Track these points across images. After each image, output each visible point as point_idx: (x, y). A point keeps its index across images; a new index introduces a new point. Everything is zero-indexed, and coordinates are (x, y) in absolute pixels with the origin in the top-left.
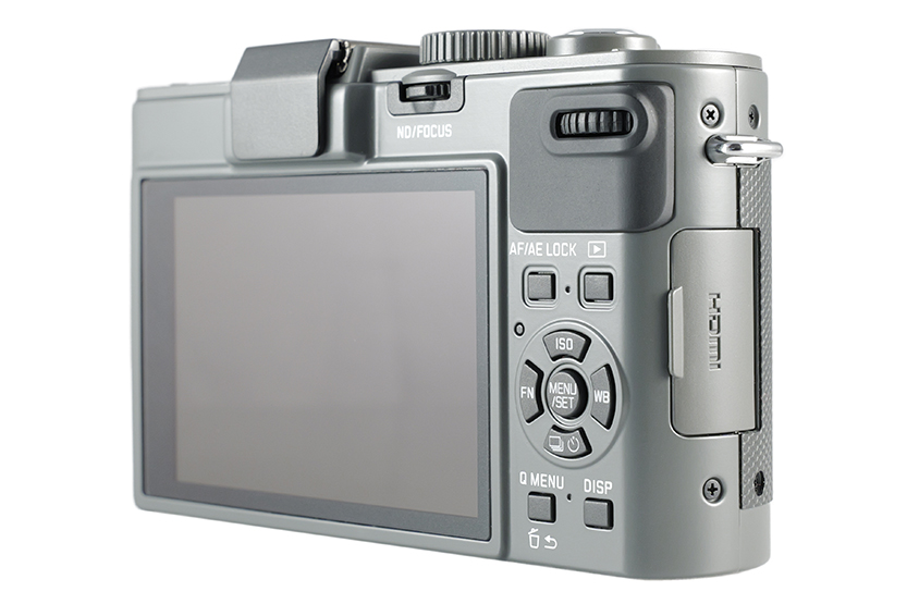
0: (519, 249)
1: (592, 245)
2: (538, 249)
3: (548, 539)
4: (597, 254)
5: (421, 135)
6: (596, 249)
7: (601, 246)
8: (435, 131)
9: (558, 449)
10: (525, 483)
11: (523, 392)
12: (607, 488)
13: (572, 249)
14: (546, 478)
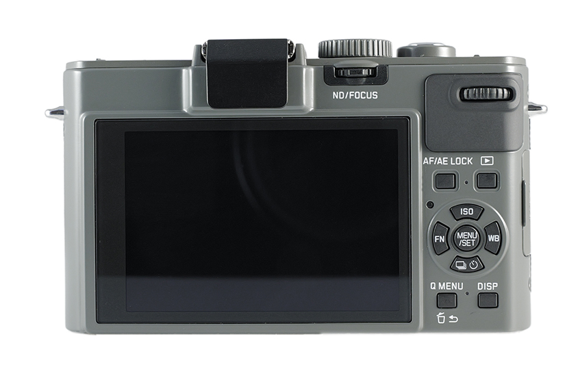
0: (430, 161)
1: (483, 159)
2: (444, 161)
3: (452, 317)
4: (487, 163)
5: (353, 97)
6: (487, 161)
7: (490, 159)
8: (364, 95)
9: (463, 268)
10: (434, 288)
11: (436, 239)
12: (494, 286)
13: (469, 161)
14: (451, 285)
